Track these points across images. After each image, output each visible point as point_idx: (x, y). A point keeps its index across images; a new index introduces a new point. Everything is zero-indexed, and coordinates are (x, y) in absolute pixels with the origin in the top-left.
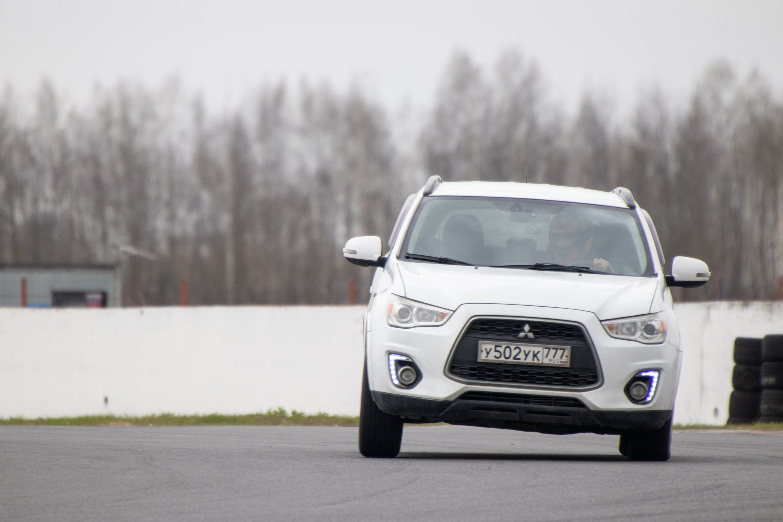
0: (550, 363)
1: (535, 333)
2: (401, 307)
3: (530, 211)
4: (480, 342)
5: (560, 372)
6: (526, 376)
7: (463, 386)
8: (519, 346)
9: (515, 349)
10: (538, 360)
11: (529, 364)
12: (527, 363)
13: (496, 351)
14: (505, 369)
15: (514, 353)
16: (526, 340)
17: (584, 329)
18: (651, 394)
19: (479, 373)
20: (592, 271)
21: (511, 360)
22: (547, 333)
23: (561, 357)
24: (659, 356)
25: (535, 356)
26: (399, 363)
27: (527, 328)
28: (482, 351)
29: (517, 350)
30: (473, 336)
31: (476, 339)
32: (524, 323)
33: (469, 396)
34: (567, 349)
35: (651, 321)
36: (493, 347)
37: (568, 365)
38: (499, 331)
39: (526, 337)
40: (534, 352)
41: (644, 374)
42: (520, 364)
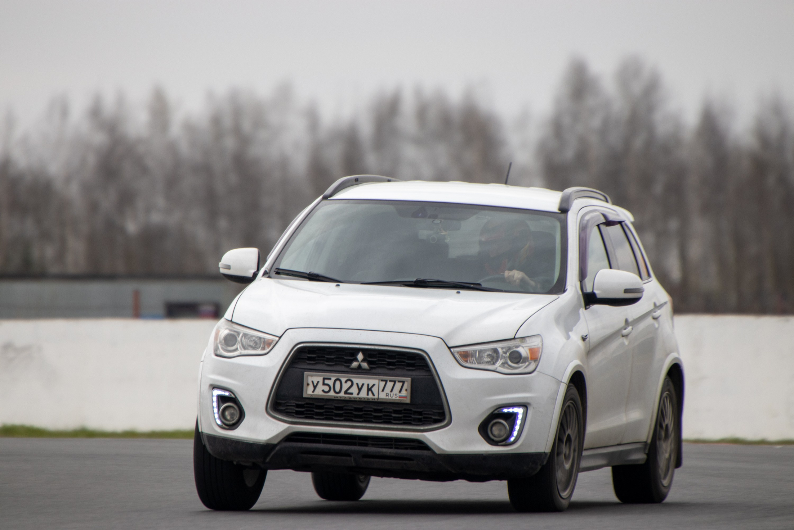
0: (387, 397)
1: (369, 363)
2: (226, 332)
3: (435, 217)
4: (306, 373)
5: (400, 409)
6: (361, 413)
7: (286, 426)
8: (351, 378)
9: (346, 382)
10: (373, 395)
11: (363, 400)
12: (360, 398)
13: (324, 384)
14: (336, 405)
15: (345, 386)
16: (359, 371)
17: (427, 357)
18: (515, 433)
19: (306, 410)
20: (484, 288)
21: (342, 394)
22: (384, 363)
23: (400, 391)
24: (526, 388)
25: (369, 389)
26: (222, 399)
27: (360, 356)
28: (308, 385)
29: (349, 383)
30: (299, 367)
31: (302, 370)
32: (357, 350)
33: (295, 437)
34: (407, 381)
35: (517, 347)
36: (320, 379)
37: (408, 401)
38: (328, 360)
39: (360, 367)
40: (368, 385)
41: (505, 410)
42: (353, 399)
